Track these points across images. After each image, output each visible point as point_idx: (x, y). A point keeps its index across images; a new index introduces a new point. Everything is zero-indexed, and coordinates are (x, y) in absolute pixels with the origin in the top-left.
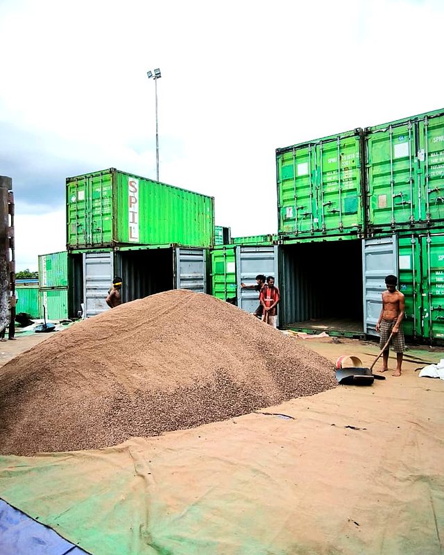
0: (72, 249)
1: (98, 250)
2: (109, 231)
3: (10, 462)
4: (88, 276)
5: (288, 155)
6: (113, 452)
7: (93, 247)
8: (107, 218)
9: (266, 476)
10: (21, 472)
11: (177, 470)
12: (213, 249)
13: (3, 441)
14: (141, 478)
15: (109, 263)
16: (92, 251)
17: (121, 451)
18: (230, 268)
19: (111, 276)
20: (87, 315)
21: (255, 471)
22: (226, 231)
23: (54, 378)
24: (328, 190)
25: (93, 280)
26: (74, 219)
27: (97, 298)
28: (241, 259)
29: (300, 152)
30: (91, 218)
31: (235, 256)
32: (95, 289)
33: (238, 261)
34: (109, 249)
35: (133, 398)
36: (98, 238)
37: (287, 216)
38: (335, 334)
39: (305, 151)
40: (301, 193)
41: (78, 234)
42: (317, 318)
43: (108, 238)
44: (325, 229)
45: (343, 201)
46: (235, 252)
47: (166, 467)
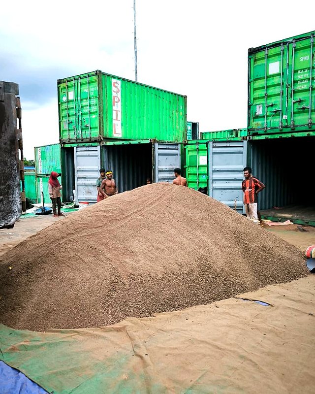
0: (64, 143)
1: (87, 144)
2: (97, 128)
3: (25, 336)
4: (79, 167)
5: (260, 55)
6: (111, 330)
7: (83, 142)
8: (94, 116)
9: (253, 364)
10: (35, 346)
11: (171, 352)
12: (187, 144)
13: (18, 317)
14: (139, 358)
15: (97, 156)
16: (82, 145)
17: (118, 330)
18: (202, 160)
19: (98, 167)
20: (78, 200)
21: (242, 357)
22: (195, 126)
23: (58, 262)
24: (298, 87)
25: (83, 171)
26: (65, 117)
27: (86, 186)
28: (214, 153)
29: (272, 51)
30: (80, 116)
31: (207, 150)
32: (85, 178)
33: (211, 155)
34: (96, 144)
35: (127, 281)
36: (86, 134)
37: (257, 114)
38: (299, 222)
39: (278, 50)
40: (271, 91)
41: (69, 130)
42: (280, 206)
43: (95, 134)
44: (293, 125)
45: (313, 99)
46: (207, 146)
47: (161, 348)
